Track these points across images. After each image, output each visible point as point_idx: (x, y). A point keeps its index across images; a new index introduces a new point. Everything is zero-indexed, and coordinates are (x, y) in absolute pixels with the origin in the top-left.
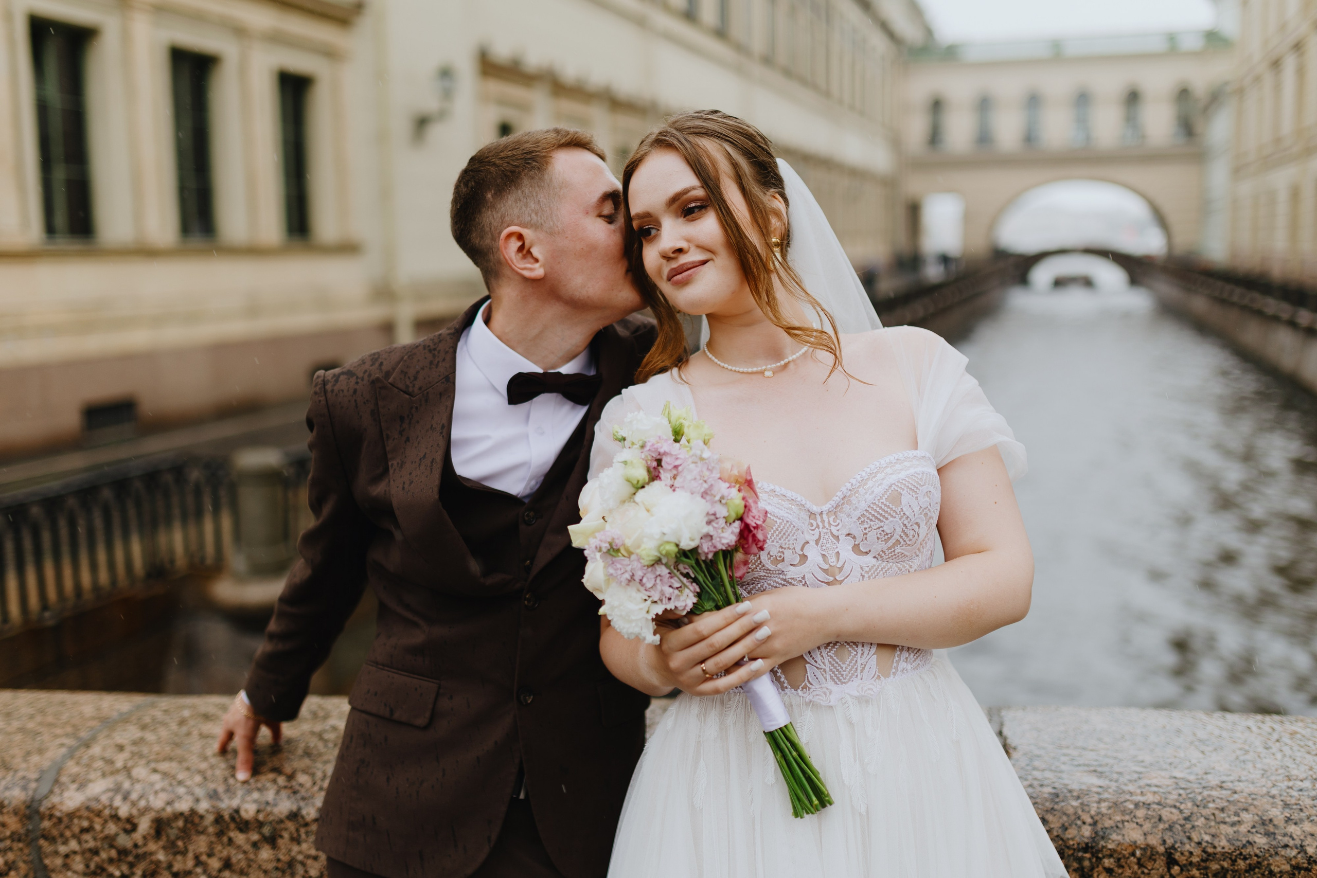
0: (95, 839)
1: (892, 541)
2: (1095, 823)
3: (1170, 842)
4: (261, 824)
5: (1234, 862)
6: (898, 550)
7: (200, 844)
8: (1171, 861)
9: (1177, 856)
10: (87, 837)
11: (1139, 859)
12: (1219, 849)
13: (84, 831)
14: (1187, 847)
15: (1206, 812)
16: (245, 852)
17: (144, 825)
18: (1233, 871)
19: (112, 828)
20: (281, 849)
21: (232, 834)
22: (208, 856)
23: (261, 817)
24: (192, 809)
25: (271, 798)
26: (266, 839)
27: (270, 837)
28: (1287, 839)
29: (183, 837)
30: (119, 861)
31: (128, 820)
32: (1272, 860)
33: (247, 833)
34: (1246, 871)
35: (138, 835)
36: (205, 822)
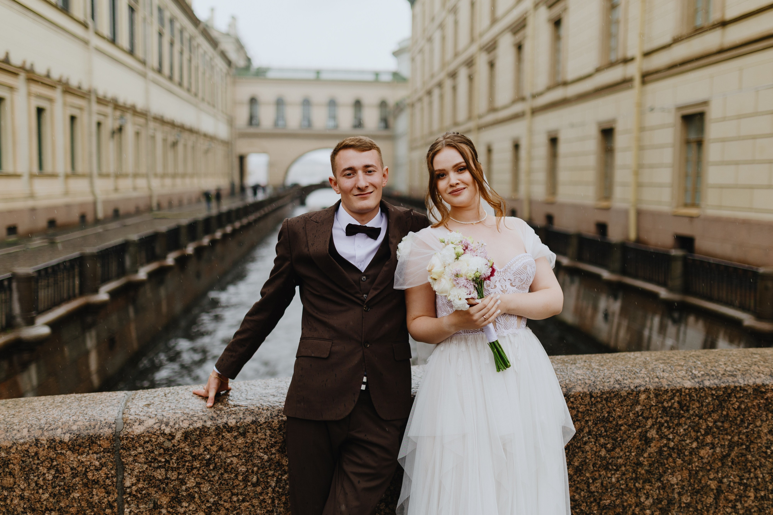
0: (152, 446)
1: (522, 282)
2: (566, 387)
3: (590, 390)
4: (239, 428)
5: (610, 394)
6: (523, 286)
7: (208, 440)
8: (591, 396)
9: (593, 394)
10: (148, 445)
11: (582, 397)
12: (605, 391)
13: (146, 442)
14: (596, 391)
15: (599, 379)
16: (230, 441)
17: (179, 436)
18: (611, 397)
19: (161, 439)
20: (248, 437)
21: (224, 434)
22: (211, 445)
23: (238, 425)
24: (203, 425)
25: (241, 416)
26: (241, 434)
27: (243, 433)
28: (625, 385)
29: (199, 439)
30: (164, 454)
31: (170, 434)
32: (621, 392)
33: (231, 432)
34: (614, 397)
35: (175, 441)
36: (210, 431)
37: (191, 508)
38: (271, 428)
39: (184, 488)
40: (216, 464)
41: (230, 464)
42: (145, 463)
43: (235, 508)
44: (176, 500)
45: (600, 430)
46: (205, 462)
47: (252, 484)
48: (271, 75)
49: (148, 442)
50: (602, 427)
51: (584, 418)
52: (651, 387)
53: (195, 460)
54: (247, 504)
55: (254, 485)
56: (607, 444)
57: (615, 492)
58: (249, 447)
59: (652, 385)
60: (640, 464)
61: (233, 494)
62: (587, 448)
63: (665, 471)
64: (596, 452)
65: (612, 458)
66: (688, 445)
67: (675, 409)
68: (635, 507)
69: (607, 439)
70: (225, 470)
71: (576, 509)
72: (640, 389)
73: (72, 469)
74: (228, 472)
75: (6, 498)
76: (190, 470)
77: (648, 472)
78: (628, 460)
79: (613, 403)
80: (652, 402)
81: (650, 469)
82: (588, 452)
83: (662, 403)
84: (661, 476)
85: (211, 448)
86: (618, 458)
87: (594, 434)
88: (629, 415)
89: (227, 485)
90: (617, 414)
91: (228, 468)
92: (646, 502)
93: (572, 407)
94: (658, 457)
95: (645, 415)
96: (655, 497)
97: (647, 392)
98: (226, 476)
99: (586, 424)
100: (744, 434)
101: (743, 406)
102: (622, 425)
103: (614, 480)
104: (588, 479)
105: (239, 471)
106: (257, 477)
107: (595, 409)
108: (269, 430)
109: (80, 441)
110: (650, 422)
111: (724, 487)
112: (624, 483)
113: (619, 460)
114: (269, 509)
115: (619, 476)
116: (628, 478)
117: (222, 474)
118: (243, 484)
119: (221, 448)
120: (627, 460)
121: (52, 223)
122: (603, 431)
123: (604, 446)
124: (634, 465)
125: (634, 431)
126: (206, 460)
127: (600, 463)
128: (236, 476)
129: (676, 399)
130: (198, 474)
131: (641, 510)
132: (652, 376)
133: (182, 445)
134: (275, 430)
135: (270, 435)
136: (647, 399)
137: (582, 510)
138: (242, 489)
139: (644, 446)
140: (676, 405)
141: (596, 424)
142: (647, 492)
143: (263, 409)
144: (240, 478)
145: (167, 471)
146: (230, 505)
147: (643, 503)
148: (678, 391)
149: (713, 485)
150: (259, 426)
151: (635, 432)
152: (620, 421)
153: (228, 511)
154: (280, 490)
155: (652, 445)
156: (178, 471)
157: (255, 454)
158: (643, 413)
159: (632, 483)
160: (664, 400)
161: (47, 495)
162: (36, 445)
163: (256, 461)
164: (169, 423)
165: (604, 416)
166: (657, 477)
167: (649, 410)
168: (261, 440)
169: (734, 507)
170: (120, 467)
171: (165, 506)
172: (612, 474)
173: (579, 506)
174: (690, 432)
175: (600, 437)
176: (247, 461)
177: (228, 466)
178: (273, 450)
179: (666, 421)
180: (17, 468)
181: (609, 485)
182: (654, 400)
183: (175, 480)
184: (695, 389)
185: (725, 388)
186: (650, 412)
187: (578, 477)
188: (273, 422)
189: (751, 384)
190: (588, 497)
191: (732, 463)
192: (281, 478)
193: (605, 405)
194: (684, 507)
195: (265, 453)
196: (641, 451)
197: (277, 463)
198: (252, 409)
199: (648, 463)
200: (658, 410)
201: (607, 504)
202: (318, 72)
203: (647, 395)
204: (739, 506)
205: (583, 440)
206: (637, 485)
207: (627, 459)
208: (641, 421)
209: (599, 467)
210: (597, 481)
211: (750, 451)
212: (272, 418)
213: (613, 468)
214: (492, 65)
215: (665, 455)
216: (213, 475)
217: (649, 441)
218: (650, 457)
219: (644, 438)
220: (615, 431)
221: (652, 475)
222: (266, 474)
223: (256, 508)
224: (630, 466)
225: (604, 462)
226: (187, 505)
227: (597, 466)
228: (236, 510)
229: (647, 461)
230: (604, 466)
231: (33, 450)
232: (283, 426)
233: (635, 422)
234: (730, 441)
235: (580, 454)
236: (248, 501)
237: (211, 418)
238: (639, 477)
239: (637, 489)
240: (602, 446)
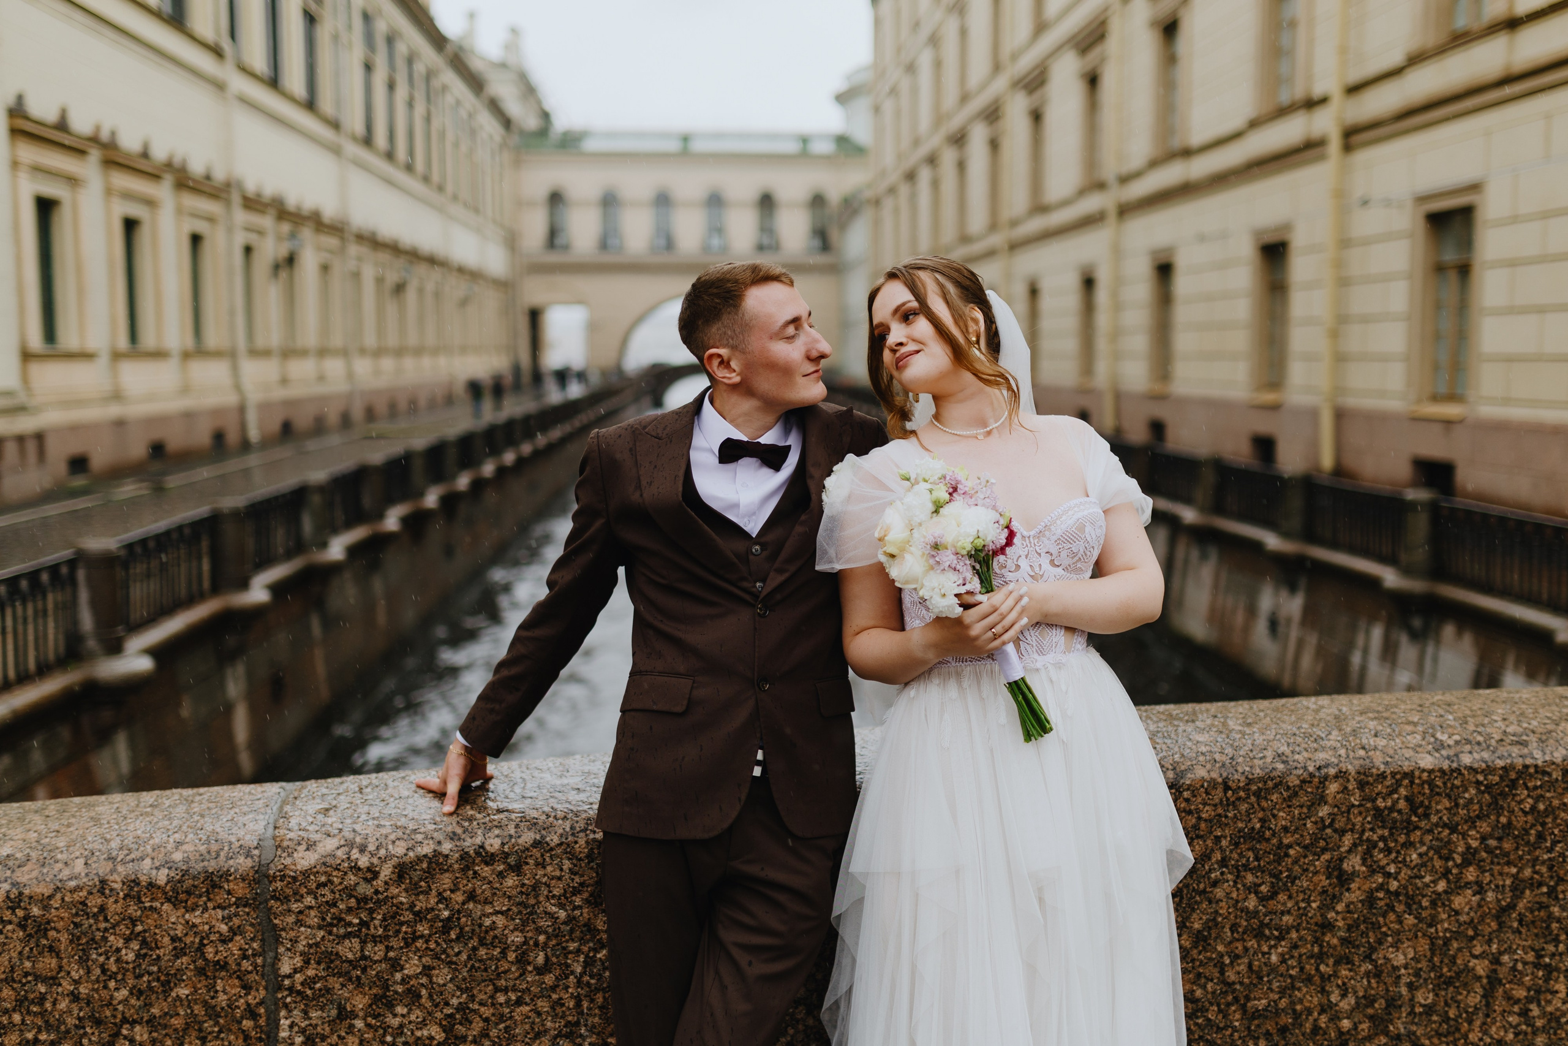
0: (333, 892)
1: (1076, 558)
2: (1174, 769)
3: (1225, 775)
4: (507, 855)
5: (1265, 782)
6: (1079, 565)
7: (446, 880)
8: (1226, 787)
9: (1230, 783)
10: (325, 891)
11: (1206, 789)
12: (1256, 776)
13: (321, 885)
14: (1236, 777)
15: (1241, 753)
16: (490, 882)
17: (386, 872)
18: (1266, 789)
19: (352, 879)
20: (526, 875)
21: (477, 868)
22: (452, 891)
23: (506, 850)
24: (435, 851)
25: (512, 832)
26: (511, 868)
27: (515, 865)
28: (1295, 763)
29: (426, 878)
30: (358, 909)
31: (369, 869)
32: (1288, 779)
33: (492, 865)
34: (1273, 788)
35: (380, 882)
36: (449, 861)
37: (413, 1017)
38: (572, 855)
39: (398, 976)
40: (461, 929)
41: (491, 929)
42: (320, 928)
43: (502, 1018)
44: (384, 1001)
45: (1244, 856)
46: (440, 924)
47: (536, 968)
48: (591, 145)
49: (324, 885)
50: (1249, 849)
51: (1211, 832)
52: (1350, 767)
53: (421, 921)
54: (526, 1009)
55: (541, 971)
56: (1260, 885)
57: (1278, 984)
58: (527, 895)
59: (1351, 763)
60: (1327, 926)
61: (497, 990)
62: (1219, 893)
63: (1380, 939)
64: (1237, 901)
65: (1270, 913)
66: (1427, 885)
67: (1400, 812)
68: (1319, 1014)
69: (1259, 874)
70: (480, 940)
71: (1197, 1018)
72: (1327, 773)
73: (174, 939)
74: (486, 945)
75: (42, 999)
76: (410, 940)
77: (1344, 941)
78: (1304, 918)
79: (1272, 801)
80: (1352, 799)
81: (1350, 936)
82: (1222, 901)
83: (1374, 800)
84: (1373, 949)
85: (452, 896)
86: (1283, 913)
87: (1232, 866)
88: (1305, 825)
89: (486, 970)
90: (1279, 824)
91: (486, 937)
92: (1341, 1004)
93: (1188, 809)
94: (1365, 911)
95: (1337, 826)
96: (1361, 994)
97: (1342, 777)
98: (482, 952)
99: (1216, 844)
100: (1543, 863)
101: (1541, 807)
102: (1290, 846)
103: (1274, 958)
104: (1222, 956)
105: (509, 942)
106: (546, 954)
107: (1235, 814)
108: (569, 859)
109: (188, 883)
110: (1349, 840)
111: (1503, 972)
112: (1295, 964)
113: (1286, 918)
114: (570, 1018)
115: (1285, 949)
116: (1305, 954)
117: (474, 949)
118: (518, 969)
119: (471, 896)
120: (1301, 918)
121: (158, 449)
122: (1251, 859)
123: (1254, 889)
124: (1316, 928)
125: (1316, 857)
126: (441, 921)
127: (1245, 924)
128: (504, 953)
129: (1403, 792)
130: (427, 948)
131: (1331, 1020)
132: (1353, 744)
133: (394, 891)
134: (580, 860)
135: (570, 869)
136: (1342, 792)
137: (1209, 1020)
138: (516, 979)
139: (1337, 889)
140: (1402, 804)
141: (1237, 845)
142: (1344, 984)
143: (555, 817)
144: (512, 956)
145: (363, 942)
146: (492, 1011)
147: (1336, 1005)
148: (1406, 775)
149: (1481, 968)
150: (547, 852)
151: (1317, 860)
152: (1287, 838)
153: (489, 1024)
154: (593, 981)
155: (1352, 886)
156: (386, 943)
157: (541, 909)
158: (1333, 821)
159: (1312, 965)
160: (1377, 794)
161: (124, 993)
162: (102, 892)
163: (544, 923)
164: (366, 846)
165: (1253, 828)
166: (1364, 952)
167: (1345, 815)
168: (552, 879)
169: (1524, 1013)
170: (271, 936)
171: (361, 1014)
172: (1270, 947)
173: (1202, 1012)
174: (1432, 859)
175: (1245, 871)
176: (524, 923)
177: (487, 932)
178: (577, 900)
179: (1382, 838)
180: (64, 937)
181: (1265, 969)
182: (1357, 795)
183: (380, 961)
184: (1441, 771)
185: (1504, 768)
186: (1349, 819)
187: (1200, 953)
188: (576, 842)
189: (1559, 760)
190: (1221, 992)
191: (1520, 922)
192: (595, 956)
193: (1256, 806)
194: (1421, 1014)
195: (561, 906)
196: (1329, 899)
197: (585, 925)
198: (534, 818)
199: (1345, 924)
200: (1364, 814)
201: (1260, 1008)
202: (686, 139)
203: (1341, 785)
204: (1535, 1011)
205: (1209, 878)
206: (1322, 968)
207: (1302, 915)
208: (1330, 838)
209: (1244, 933)
210: (1239, 961)
211: (1557, 898)
212: (573, 834)
213: (1272, 933)
214: (1037, 116)
215: (1381, 908)
216: (456, 950)
217: (1346, 879)
218: (1349, 912)
219: (1336, 873)
220: (1276, 858)
221: (1353, 948)
222: (564, 948)
223: (544, 1017)
224: (1308, 929)
225: (1255, 922)
226: (405, 1011)
227: (1240, 930)
228: (504, 1022)
229: (1344, 919)
230: (1255, 929)
231: (94, 902)
232: (596, 851)
233: (1317, 840)
234: (1515, 877)
235: (1205, 906)
236: (527, 1004)
237: (451, 835)
238: (1326, 953)
239: (1322, 976)
240: (1249, 889)
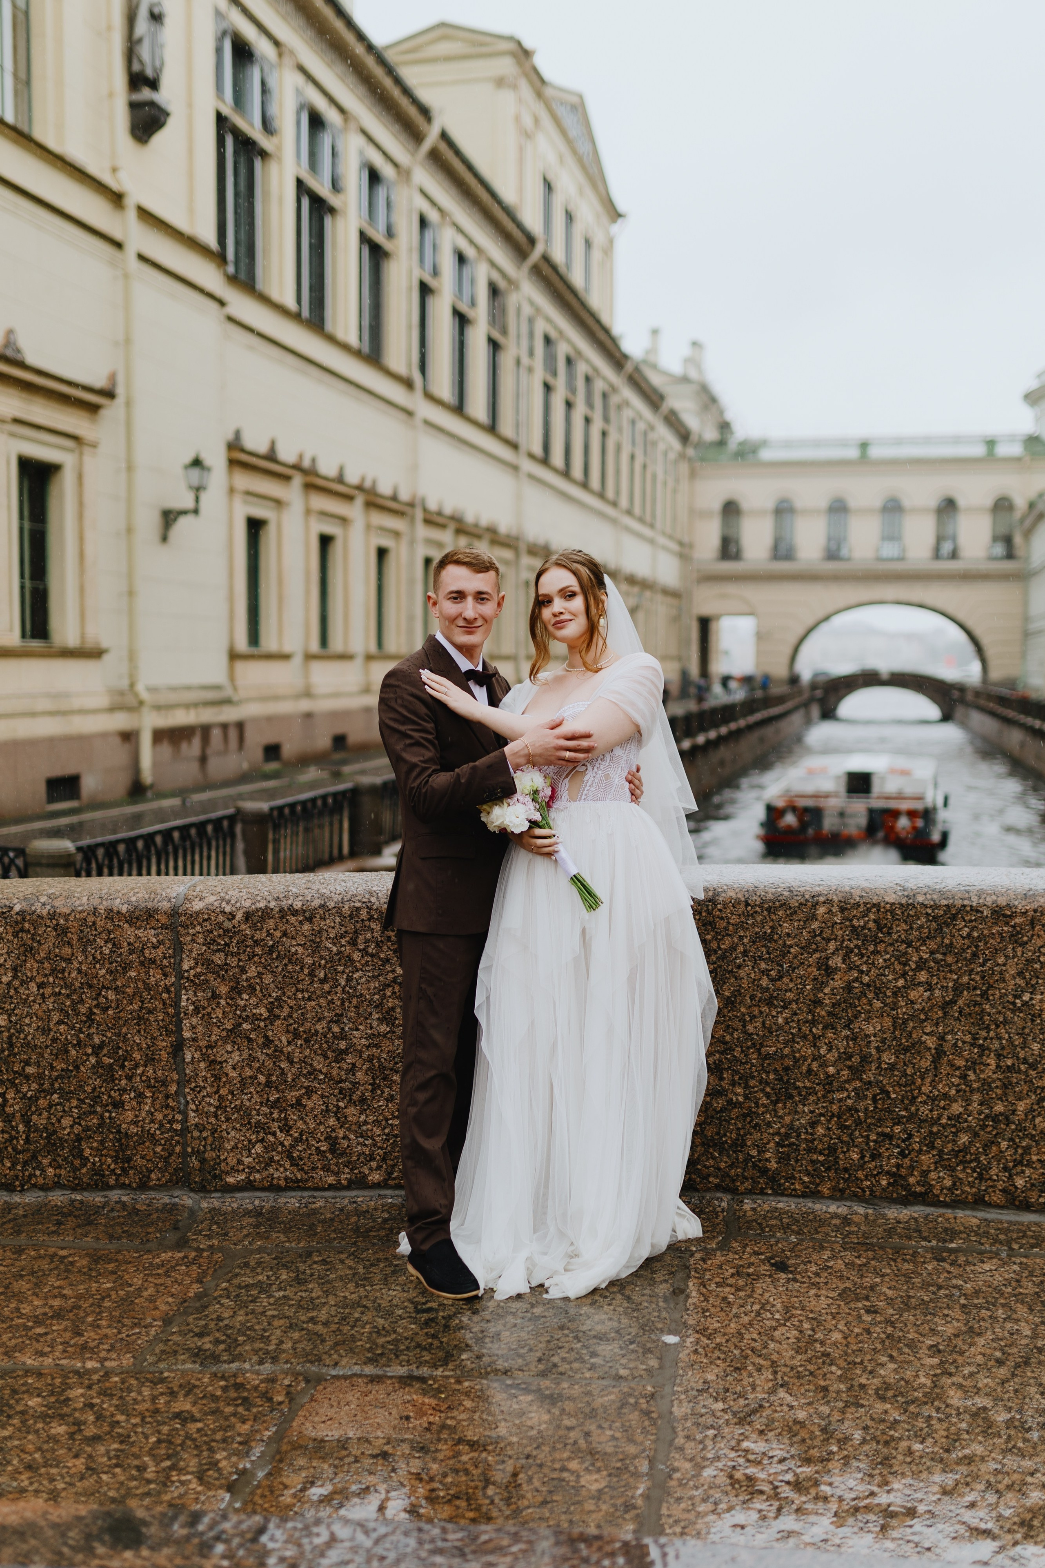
0: (211, 924)
4: (304, 911)
5: (775, 903)
7: (271, 923)
8: (747, 904)
9: (751, 902)
10: (207, 924)
11: (733, 904)
13: (205, 920)
16: (295, 926)
17: (239, 916)
18: (775, 907)
19: (221, 918)
20: (315, 924)
21: (288, 917)
22: (275, 930)
23: (305, 908)
24: (266, 906)
26: (307, 919)
27: (309, 918)
29: (261, 921)
30: (224, 935)
31: (231, 914)
32: (791, 901)
33: (297, 916)
34: (780, 907)
35: (236, 921)
36: (274, 912)
37: (252, 1001)
38: (341, 915)
39: (244, 977)
40: (279, 952)
41: (295, 954)
42: (204, 945)
43: (300, 1007)
44: (236, 990)
45: (760, 950)
46: (268, 949)
47: (319, 980)
48: (766, 455)
49: (206, 920)
50: (763, 946)
52: (835, 897)
53: (257, 946)
54: (313, 1003)
55: (323, 981)
56: (771, 970)
57: (783, 1038)
58: (316, 936)
60: (818, 1002)
61: (297, 990)
62: (742, 973)
63: (856, 1014)
65: (778, 989)
66: (890, 981)
67: (869, 929)
68: (813, 1061)
69: (770, 963)
70: (289, 960)
72: (819, 900)
73: (129, 944)
74: (292, 963)
75: (63, 971)
76: (251, 956)
77: (830, 1014)
78: (801, 995)
79: (779, 915)
80: (836, 918)
81: (834, 1011)
83: (851, 920)
84: (851, 1022)
85: (275, 933)
86: (786, 991)
88: (802, 933)
89: (292, 978)
90: (784, 931)
91: (292, 959)
92: (828, 1056)
94: (845, 995)
95: (825, 936)
96: (842, 1050)
97: (829, 903)
98: (290, 967)
100: (977, 973)
101: (975, 934)
102: (791, 946)
103: (780, 1020)
104: (744, 1015)
105: (305, 963)
106: (325, 972)
107: (753, 922)
109: (137, 913)
110: (833, 946)
111: (947, 1047)
112: (795, 1025)
113: (788, 994)
115: (789, 1015)
116: (802, 1019)
117: (286, 965)
118: (309, 979)
119: (285, 934)
120: (799, 995)
122: (764, 953)
123: (767, 972)
124: (810, 1003)
125: (810, 955)
126: (268, 947)
127: (760, 995)
128: (302, 968)
129: (872, 916)
130: (260, 962)
131: (820, 1066)
133: (243, 927)
135: (340, 923)
136: (829, 913)
138: (308, 985)
139: (825, 978)
140: (871, 925)
141: (754, 942)
142: (830, 1042)
144: (306, 971)
145: (226, 955)
146: (294, 1002)
147: (825, 1056)
148: (874, 905)
149: (931, 1042)
150: (327, 911)
151: (811, 957)
152: (789, 941)
155: (836, 976)
156: (238, 957)
157: (323, 945)
158: (822, 932)
159: (807, 1027)
160: (854, 916)
161: (104, 971)
162: (94, 914)
163: (324, 953)
164: (231, 903)
165: (766, 932)
166: (845, 1022)
167: (831, 928)
168: (330, 927)
169: (964, 1077)
170: (178, 948)
171: (224, 996)
172: (778, 1013)
174: (893, 964)
175: (760, 960)
176: (314, 952)
177: (293, 955)
178: (343, 941)
179: (856, 946)
180: (75, 937)
181: (774, 1026)
182: (840, 916)
183: (235, 967)
184: (902, 905)
185: (947, 906)
186: (833, 931)
187: (730, 1011)
189: (989, 904)
191: (960, 1012)
192: (352, 976)
193: (768, 917)
194: (886, 1069)
195: (334, 944)
196: (819, 985)
197: (347, 957)
199: (831, 1002)
200: (844, 929)
201: (771, 1052)
202: (864, 446)
203: (828, 908)
204: (972, 1077)
206: (814, 1030)
207: (800, 993)
208: (820, 943)
209: (760, 1001)
210: (756, 1020)
211: (988, 999)
213: (779, 1003)
215: (857, 993)
216: (276, 964)
217: (832, 972)
218: (834, 994)
219: (824, 967)
220: (782, 953)
221: (837, 1019)
222: (335, 969)
223: (323, 1009)
224: (805, 1003)
225: (767, 995)
226: (248, 997)
227: (757, 999)
228: (301, 1009)
229: (830, 998)
231: (91, 919)
233: (811, 944)
234: (956, 981)
236: (314, 1000)
238: (817, 1020)
239: (814, 1036)
240: (763, 972)
